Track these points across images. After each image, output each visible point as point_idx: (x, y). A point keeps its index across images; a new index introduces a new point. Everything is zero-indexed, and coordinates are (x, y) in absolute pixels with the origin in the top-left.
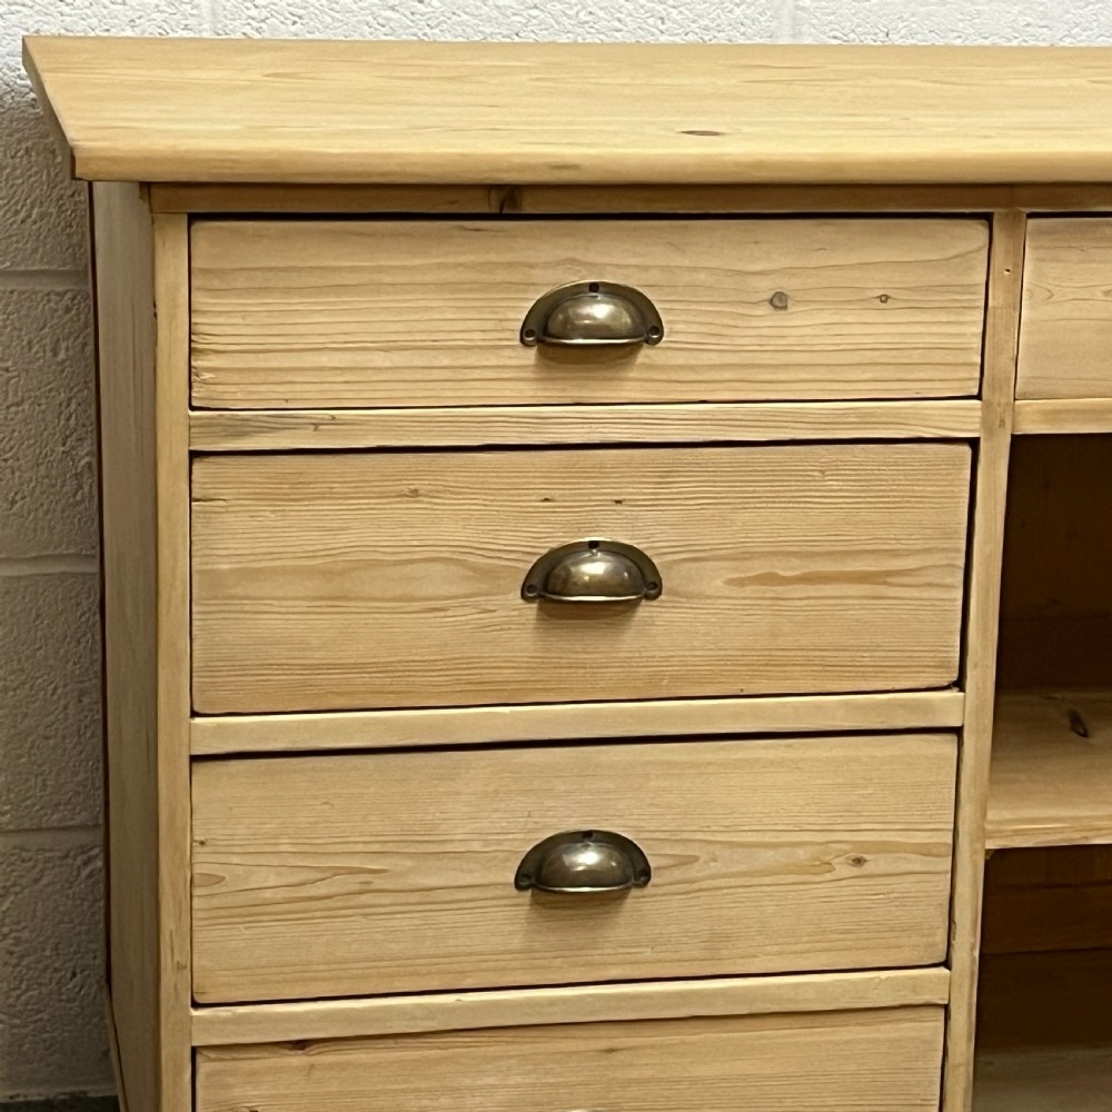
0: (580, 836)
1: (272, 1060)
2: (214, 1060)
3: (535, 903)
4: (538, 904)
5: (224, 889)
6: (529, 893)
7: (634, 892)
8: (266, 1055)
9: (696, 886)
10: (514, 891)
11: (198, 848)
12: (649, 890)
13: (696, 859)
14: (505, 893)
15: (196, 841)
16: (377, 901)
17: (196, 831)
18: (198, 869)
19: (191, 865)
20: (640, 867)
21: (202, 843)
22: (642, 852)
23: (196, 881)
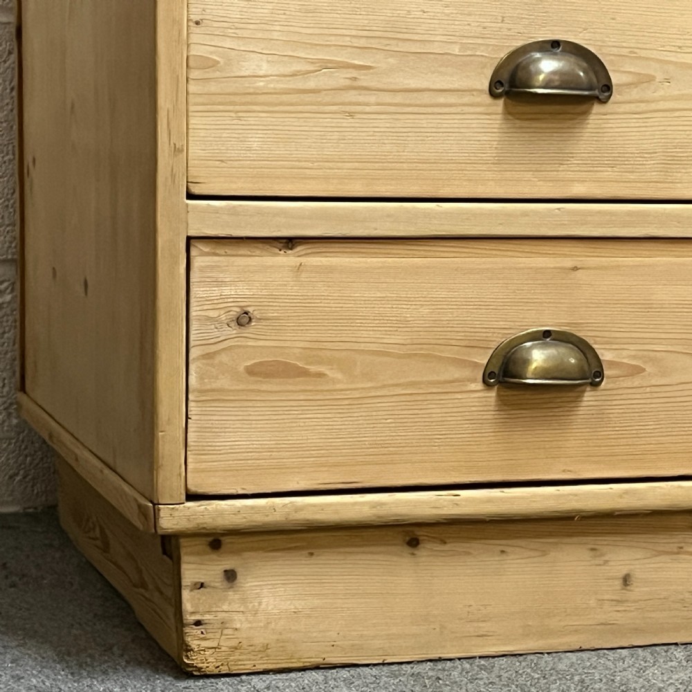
0: (549, 46)
1: (265, 259)
2: (208, 254)
3: (508, 112)
4: (510, 113)
5: (218, 74)
6: (501, 102)
7: (597, 108)
8: (258, 252)
9: (653, 106)
10: (487, 99)
11: (194, 29)
12: (609, 107)
13: (650, 79)
14: (478, 99)
15: (191, 20)
16: (361, 99)
17: (192, 10)
18: (194, 51)
19: (188, 46)
20: (604, 82)
21: (197, 23)
22: (604, 67)
23: (191, 63)
